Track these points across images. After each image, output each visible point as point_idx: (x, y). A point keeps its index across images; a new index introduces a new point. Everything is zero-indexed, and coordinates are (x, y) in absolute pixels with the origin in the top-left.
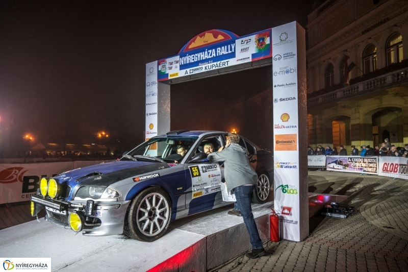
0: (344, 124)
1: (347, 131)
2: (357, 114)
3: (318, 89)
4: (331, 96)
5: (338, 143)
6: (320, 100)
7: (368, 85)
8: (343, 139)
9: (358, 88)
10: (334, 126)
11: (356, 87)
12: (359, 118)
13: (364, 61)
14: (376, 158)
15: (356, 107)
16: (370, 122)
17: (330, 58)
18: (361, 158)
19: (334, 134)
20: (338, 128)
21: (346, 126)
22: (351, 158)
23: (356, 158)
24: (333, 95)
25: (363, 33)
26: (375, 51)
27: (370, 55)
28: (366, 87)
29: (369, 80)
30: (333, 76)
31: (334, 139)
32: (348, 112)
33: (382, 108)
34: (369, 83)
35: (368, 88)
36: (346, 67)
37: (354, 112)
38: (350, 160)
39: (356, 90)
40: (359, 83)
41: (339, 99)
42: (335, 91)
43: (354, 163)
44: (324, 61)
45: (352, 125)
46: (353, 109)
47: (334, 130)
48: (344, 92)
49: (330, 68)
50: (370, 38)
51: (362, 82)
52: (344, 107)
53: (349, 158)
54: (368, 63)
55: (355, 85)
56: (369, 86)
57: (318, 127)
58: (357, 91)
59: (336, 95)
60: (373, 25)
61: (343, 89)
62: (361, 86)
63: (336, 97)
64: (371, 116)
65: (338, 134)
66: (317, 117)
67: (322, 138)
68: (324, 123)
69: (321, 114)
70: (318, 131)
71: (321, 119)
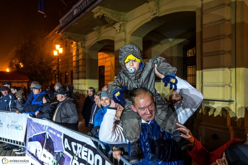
2: (122, 35)
12: (125, 40)
15: (121, 23)
20: (110, 61)
37: (118, 31)
46: (117, 26)
57: (80, 57)
64: (141, 39)
66: (79, 43)
67: (85, 72)
68: (87, 51)
69: (85, 40)
70: (81, 63)
71: (84, 47)
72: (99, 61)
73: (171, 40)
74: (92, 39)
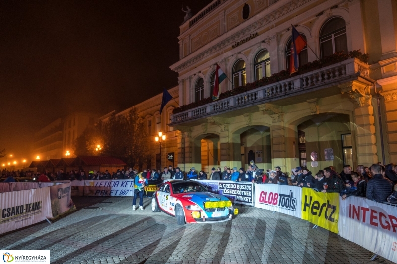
0: (213, 143)
1: (216, 150)
2: (227, 133)
3: (187, 103)
4: (201, 111)
5: (207, 162)
6: (190, 115)
7: (238, 100)
8: (212, 159)
9: (228, 102)
10: (203, 144)
11: (226, 101)
12: (228, 137)
13: (234, 77)
14: (251, 185)
15: (226, 125)
16: (239, 141)
17: (200, 72)
18: (233, 184)
19: (203, 153)
20: (206, 146)
21: (214, 145)
22: (222, 184)
23: (228, 183)
24: (203, 110)
25: (233, 47)
26: (244, 67)
27: (240, 71)
28: (237, 102)
29: (240, 94)
30: (203, 91)
31: (203, 158)
32: (217, 130)
33: (251, 126)
34: (240, 97)
35: (239, 103)
36: (217, 78)
37: (223, 130)
38: (221, 186)
39: (226, 105)
40: (230, 97)
41: (209, 115)
42: (205, 106)
43: (225, 189)
44: (195, 75)
45: (221, 144)
46: (223, 127)
47: (203, 149)
48: (214, 107)
49: (200, 82)
50: (240, 53)
51: (233, 96)
52: (214, 123)
53: (220, 183)
54: (237, 79)
55: (225, 100)
56: (240, 101)
57: (187, 145)
58: (228, 105)
59: (206, 109)
60: (242, 39)
61: (213, 103)
62: (232, 101)
63: (206, 112)
64: (239, 135)
65: (206, 153)
66: (186, 133)
67: (191, 157)
68: (193, 140)
69: (190, 131)
70: (187, 150)
71: (190, 137)
72: (202, 148)
73: (261, 132)
74: (198, 131)
